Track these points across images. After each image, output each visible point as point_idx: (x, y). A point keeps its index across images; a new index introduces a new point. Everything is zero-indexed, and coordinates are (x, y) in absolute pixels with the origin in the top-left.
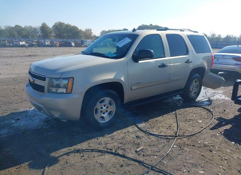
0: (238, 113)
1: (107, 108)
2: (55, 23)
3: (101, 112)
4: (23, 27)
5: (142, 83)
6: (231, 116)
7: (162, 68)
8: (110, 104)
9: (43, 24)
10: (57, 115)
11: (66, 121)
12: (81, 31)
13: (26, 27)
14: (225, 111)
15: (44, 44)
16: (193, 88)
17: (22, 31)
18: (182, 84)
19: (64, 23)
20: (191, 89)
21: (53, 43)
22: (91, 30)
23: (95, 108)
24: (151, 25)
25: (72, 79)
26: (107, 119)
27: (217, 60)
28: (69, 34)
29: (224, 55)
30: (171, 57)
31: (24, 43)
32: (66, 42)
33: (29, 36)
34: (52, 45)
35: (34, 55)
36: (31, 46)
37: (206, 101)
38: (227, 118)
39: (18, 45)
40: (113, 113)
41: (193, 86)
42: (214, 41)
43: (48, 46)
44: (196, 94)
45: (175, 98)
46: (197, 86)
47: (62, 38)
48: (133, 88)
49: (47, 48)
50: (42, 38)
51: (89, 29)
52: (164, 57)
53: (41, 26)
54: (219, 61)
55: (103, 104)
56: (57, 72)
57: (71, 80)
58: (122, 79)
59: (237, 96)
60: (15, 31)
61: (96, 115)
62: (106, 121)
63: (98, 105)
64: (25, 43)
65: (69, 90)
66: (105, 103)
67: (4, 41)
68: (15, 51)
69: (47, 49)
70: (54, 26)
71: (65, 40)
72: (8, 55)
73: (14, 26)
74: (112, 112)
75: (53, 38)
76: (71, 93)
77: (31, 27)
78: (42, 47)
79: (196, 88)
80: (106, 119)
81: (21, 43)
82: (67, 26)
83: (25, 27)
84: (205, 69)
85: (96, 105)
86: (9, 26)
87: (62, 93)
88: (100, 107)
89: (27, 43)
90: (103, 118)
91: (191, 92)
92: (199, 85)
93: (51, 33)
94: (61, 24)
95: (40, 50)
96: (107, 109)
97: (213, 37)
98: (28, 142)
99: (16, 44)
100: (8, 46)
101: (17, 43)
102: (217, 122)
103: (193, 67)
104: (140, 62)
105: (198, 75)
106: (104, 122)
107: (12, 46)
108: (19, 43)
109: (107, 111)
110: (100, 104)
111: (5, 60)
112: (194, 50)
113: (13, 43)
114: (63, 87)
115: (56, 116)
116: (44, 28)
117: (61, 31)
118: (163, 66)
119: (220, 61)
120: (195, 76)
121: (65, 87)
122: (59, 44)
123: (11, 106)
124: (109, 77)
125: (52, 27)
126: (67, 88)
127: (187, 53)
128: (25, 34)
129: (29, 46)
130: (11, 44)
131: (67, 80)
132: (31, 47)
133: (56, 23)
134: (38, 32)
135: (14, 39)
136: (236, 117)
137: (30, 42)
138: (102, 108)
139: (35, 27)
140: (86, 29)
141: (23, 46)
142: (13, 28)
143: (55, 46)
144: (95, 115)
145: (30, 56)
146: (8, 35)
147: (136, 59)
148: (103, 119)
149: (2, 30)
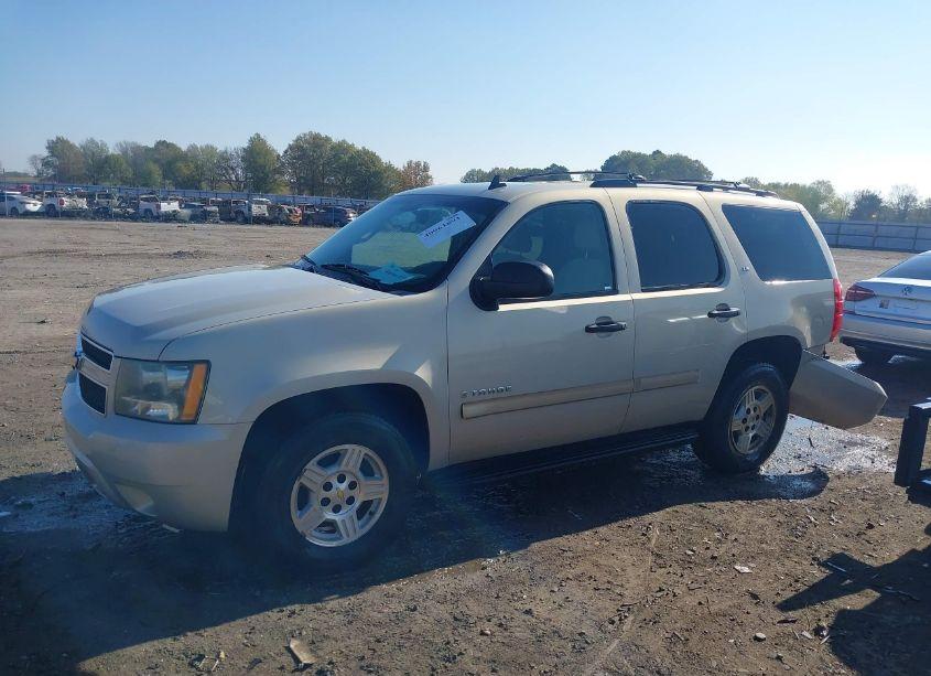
0: (922, 543)
1: (352, 486)
2: (295, 138)
3: (325, 502)
4: (184, 148)
5: (508, 394)
6: (891, 553)
7: (603, 334)
8: (367, 469)
9: (252, 141)
10: (143, 505)
11: (177, 531)
12: (389, 168)
13: (193, 147)
14: (871, 527)
15: (246, 211)
16: (744, 421)
17: (179, 164)
18: (696, 400)
19: (327, 139)
20: (736, 425)
21: (281, 209)
22: (426, 168)
23: (296, 487)
24: (657, 153)
25: (204, 366)
26: (351, 532)
27: (881, 306)
28: (344, 181)
29: (909, 288)
30: (643, 291)
31: (174, 206)
32: (328, 210)
33: (200, 182)
34: (276, 218)
35: (196, 255)
36: (201, 217)
37: (803, 477)
38: (869, 562)
39: (155, 214)
40: (377, 507)
41: (748, 411)
42: (909, 224)
43: (259, 220)
44: (762, 444)
45: (674, 456)
46: (767, 414)
47: (321, 193)
48: (468, 410)
49: (255, 227)
50: (246, 191)
51: (418, 164)
52: (615, 291)
53: (246, 145)
54: (890, 310)
55: (334, 470)
56: (155, 336)
57: (199, 370)
58: (424, 373)
59: (922, 468)
60: (156, 161)
61: (300, 517)
62: (345, 541)
63: (312, 475)
64: (180, 205)
65: (189, 410)
66: (343, 468)
67: (108, 196)
68: (138, 235)
69: (255, 231)
70: (291, 147)
71: (326, 200)
72: (105, 250)
73: (151, 145)
74: (375, 504)
75: (286, 191)
76: (194, 422)
77: (210, 150)
78: (239, 223)
79: (760, 420)
80: (344, 535)
81: (166, 207)
82: (342, 148)
83: (189, 150)
84: (799, 345)
85: (300, 474)
86: (133, 143)
87: (162, 421)
88: (321, 481)
89: (187, 206)
90: (330, 527)
91: (737, 435)
92: (774, 408)
93: (279, 171)
94: (317, 142)
95: (228, 235)
96: (352, 493)
97: (907, 206)
98: (20, 606)
99: (146, 210)
100: (118, 217)
101: (152, 206)
102: (818, 574)
103: (744, 335)
104: (503, 308)
105: (769, 368)
106: (334, 544)
107: (134, 218)
108: (159, 207)
109: (351, 501)
110: (318, 469)
111: (85, 267)
112: (749, 266)
113: (136, 207)
114: (169, 399)
115: (138, 509)
116: (256, 152)
117: (318, 167)
118: (605, 326)
119: (891, 312)
120: (752, 373)
121: (177, 397)
122: (303, 215)
123: (27, 449)
124: (367, 363)
125: (286, 152)
126: (181, 404)
127: (719, 275)
128: (186, 172)
129: (194, 218)
130: (131, 210)
131: (185, 369)
132: (198, 222)
133: (299, 139)
134: (232, 169)
135: (145, 189)
136: (912, 560)
137: (197, 204)
138: (328, 487)
139: (223, 149)
140: (410, 163)
141: (170, 218)
142: (147, 149)
143: (288, 223)
144: (294, 513)
145: (179, 254)
146: (130, 175)
147: (486, 295)
148: (333, 532)
149: (107, 157)
